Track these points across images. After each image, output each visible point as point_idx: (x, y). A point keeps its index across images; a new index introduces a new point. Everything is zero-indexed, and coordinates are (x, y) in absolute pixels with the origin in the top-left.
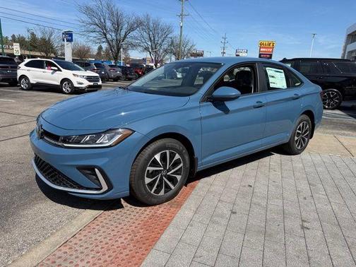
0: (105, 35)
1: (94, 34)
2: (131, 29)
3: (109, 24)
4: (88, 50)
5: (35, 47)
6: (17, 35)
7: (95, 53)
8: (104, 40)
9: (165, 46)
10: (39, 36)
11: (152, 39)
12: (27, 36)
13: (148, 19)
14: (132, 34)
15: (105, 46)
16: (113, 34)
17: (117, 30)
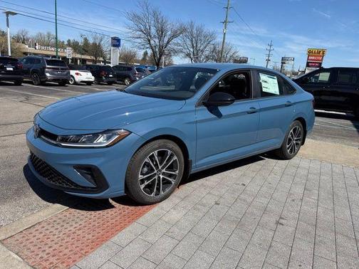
0: (149, 41)
1: (139, 40)
2: (174, 36)
3: (153, 31)
4: (134, 56)
5: (87, 51)
6: (72, 40)
7: (140, 59)
8: (148, 46)
9: (207, 53)
10: (91, 41)
11: (195, 45)
12: (81, 41)
13: (192, 26)
14: (175, 41)
15: (150, 52)
16: (157, 41)
17: (160, 37)
